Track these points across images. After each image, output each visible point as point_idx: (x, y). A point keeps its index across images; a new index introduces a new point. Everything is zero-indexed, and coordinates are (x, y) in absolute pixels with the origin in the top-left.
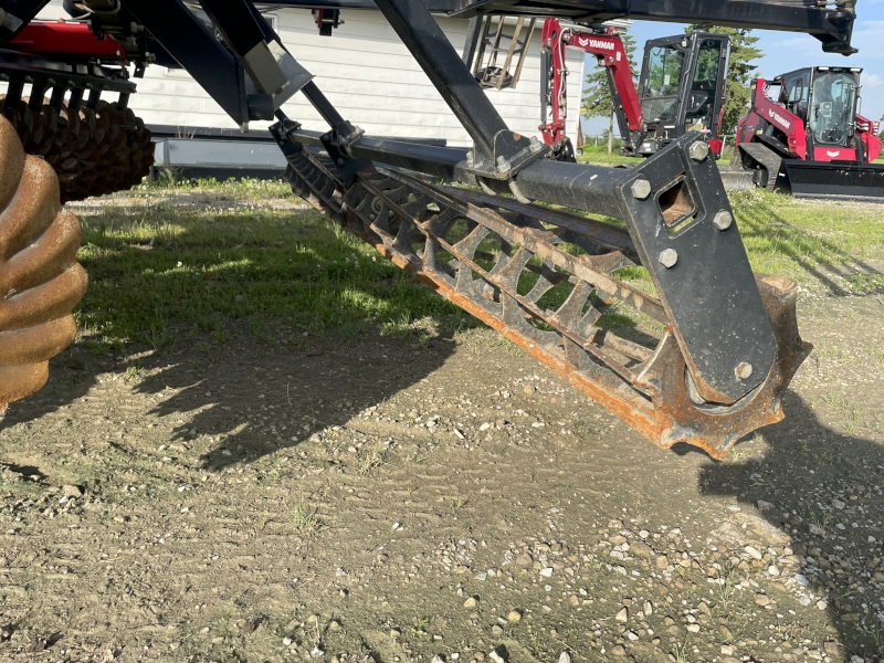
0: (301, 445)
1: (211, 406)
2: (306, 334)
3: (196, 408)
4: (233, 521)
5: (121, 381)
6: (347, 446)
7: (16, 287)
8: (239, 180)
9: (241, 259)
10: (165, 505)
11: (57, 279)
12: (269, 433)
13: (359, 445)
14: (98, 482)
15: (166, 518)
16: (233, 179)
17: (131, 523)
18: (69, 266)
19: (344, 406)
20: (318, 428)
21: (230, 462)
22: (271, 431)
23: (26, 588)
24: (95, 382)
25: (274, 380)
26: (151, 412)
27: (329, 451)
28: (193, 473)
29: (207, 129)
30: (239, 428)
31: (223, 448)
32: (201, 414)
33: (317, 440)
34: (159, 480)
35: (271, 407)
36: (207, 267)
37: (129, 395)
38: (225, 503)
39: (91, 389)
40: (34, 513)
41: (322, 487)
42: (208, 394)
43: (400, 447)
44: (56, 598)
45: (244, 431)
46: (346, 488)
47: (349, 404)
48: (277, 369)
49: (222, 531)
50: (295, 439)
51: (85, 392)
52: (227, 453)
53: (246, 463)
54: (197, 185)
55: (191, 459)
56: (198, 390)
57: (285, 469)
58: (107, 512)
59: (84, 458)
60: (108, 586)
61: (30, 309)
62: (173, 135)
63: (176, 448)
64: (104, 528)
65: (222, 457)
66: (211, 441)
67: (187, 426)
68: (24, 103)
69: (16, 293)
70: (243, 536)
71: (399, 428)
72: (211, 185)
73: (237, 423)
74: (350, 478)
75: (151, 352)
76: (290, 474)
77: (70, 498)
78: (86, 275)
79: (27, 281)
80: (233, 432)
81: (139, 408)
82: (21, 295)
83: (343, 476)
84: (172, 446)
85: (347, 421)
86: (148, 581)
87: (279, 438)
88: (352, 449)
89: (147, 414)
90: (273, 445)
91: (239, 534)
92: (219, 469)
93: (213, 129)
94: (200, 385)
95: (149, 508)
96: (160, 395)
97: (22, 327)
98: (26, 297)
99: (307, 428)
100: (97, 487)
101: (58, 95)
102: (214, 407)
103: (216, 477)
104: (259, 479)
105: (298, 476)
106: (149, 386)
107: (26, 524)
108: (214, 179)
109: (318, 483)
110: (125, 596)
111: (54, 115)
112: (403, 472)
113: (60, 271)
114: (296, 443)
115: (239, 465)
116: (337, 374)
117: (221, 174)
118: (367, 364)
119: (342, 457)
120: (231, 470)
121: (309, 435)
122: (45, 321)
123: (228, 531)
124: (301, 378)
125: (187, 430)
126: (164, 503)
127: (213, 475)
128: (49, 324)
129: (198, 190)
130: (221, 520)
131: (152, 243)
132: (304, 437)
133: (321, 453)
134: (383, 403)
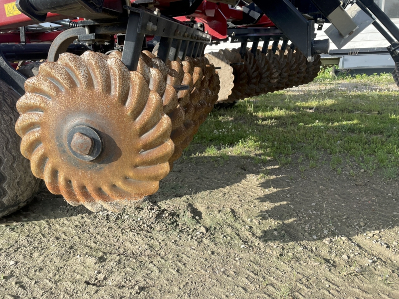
0: (316, 242)
1: (285, 203)
2: (363, 170)
3: (278, 202)
4: (253, 275)
5: (256, 179)
6: (343, 253)
7: (143, 148)
8: (379, 74)
9: (353, 120)
10: (232, 252)
11: (161, 146)
12: (303, 228)
13: (352, 255)
14: (215, 228)
15: (227, 260)
16: (375, 74)
17: (213, 256)
18: (167, 141)
19: (359, 224)
20: (333, 234)
21: (274, 239)
22: (305, 228)
23: (160, 271)
24: (245, 177)
25: (327, 196)
26: (257, 199)
27: (330, 252)
28: (253, 239)
29: (368, 49)
30: (290, 220)
31: (275, 230)
32: (278, 206)
33: (327, 243)
34: (238, 237)
35: (314, 212)
36: (332, 123)
37: (255, 187)
38: (256, 263)
39: (243, 180)
40: (186, 235)
41: (312, 275)
42: (288, 196)
43: (379, 267)
44: (165, 281)
45: (292, 222)
46: (326, 282)
47: (362, 224)
48: (332, 189)
49: (244, 279)
50: (315, 237)
51: (240, 181)
52: (275, 233)
53: (281, 242)
54: (355, 77)
55: (258, 230)
56: (286, 192)
57: (298, 255)
58: (208, 246)
59: (218, 214)
60: (184, 286)
61: (149, 159)
62: (347, 54)
63: (255, 222)
64: (202, 254)
65: (272, 234)
66: (273, 223)
67: (267, 211)
68: (259, 50)
69: (144, 151)
70: (252, 288)
71: (387, 252)
72: (362, 78)
73: (291, 217)
74: (332, 276)
75: (278, 167)
76: (298, 260)
77: (201, 233)
78: (174, 145)
79: (148, 146)
80: (286, 222)
81: (255, 195)
82: (146, 152)
83: (329, 273)
84: (254, 220)
85: (354, 235)
86: (199, 292)
87: (306, 233)
88: (345, 257)
89: (256, 199)
90: (302, 237)
91: (251, 285)
92: (266, 241)
93: (371, 49)
94: (288, 190)
95: (224, 251)
96: (267, 190)
97: (147, 165)
98: (148, 153)
99: (326, 232)
100: (214, 231)
101: (275, 44)
102: (286, 204)
103: (262, 245)
104: (281, 255)
105: (302, 262)
106: (265, 185)
107: (180, 239)
108: (365, 74)
109: (311, 272)
110: (187, 295)
111: (272, 54)
112: (370, 286)
113: (162, 143)
114: (314, 240)
115: (277, 242)
116: (367, 201)
117: (369, 71)
118: (392, 198)
119: (336, 259)
120: (272, 244)
121: (325, 237)
122: (157, 164)
123: (247, 281)
124: (344, 198)
125: (265, 213)
126: (232, 251)
127: (261, 244)
128: (158, 166)
129: (355, 80)
130: (248, 272)
131: (314, 109)
132: (320, 238)
133: (325, 252)
134: (386, 230)
